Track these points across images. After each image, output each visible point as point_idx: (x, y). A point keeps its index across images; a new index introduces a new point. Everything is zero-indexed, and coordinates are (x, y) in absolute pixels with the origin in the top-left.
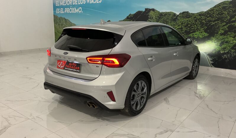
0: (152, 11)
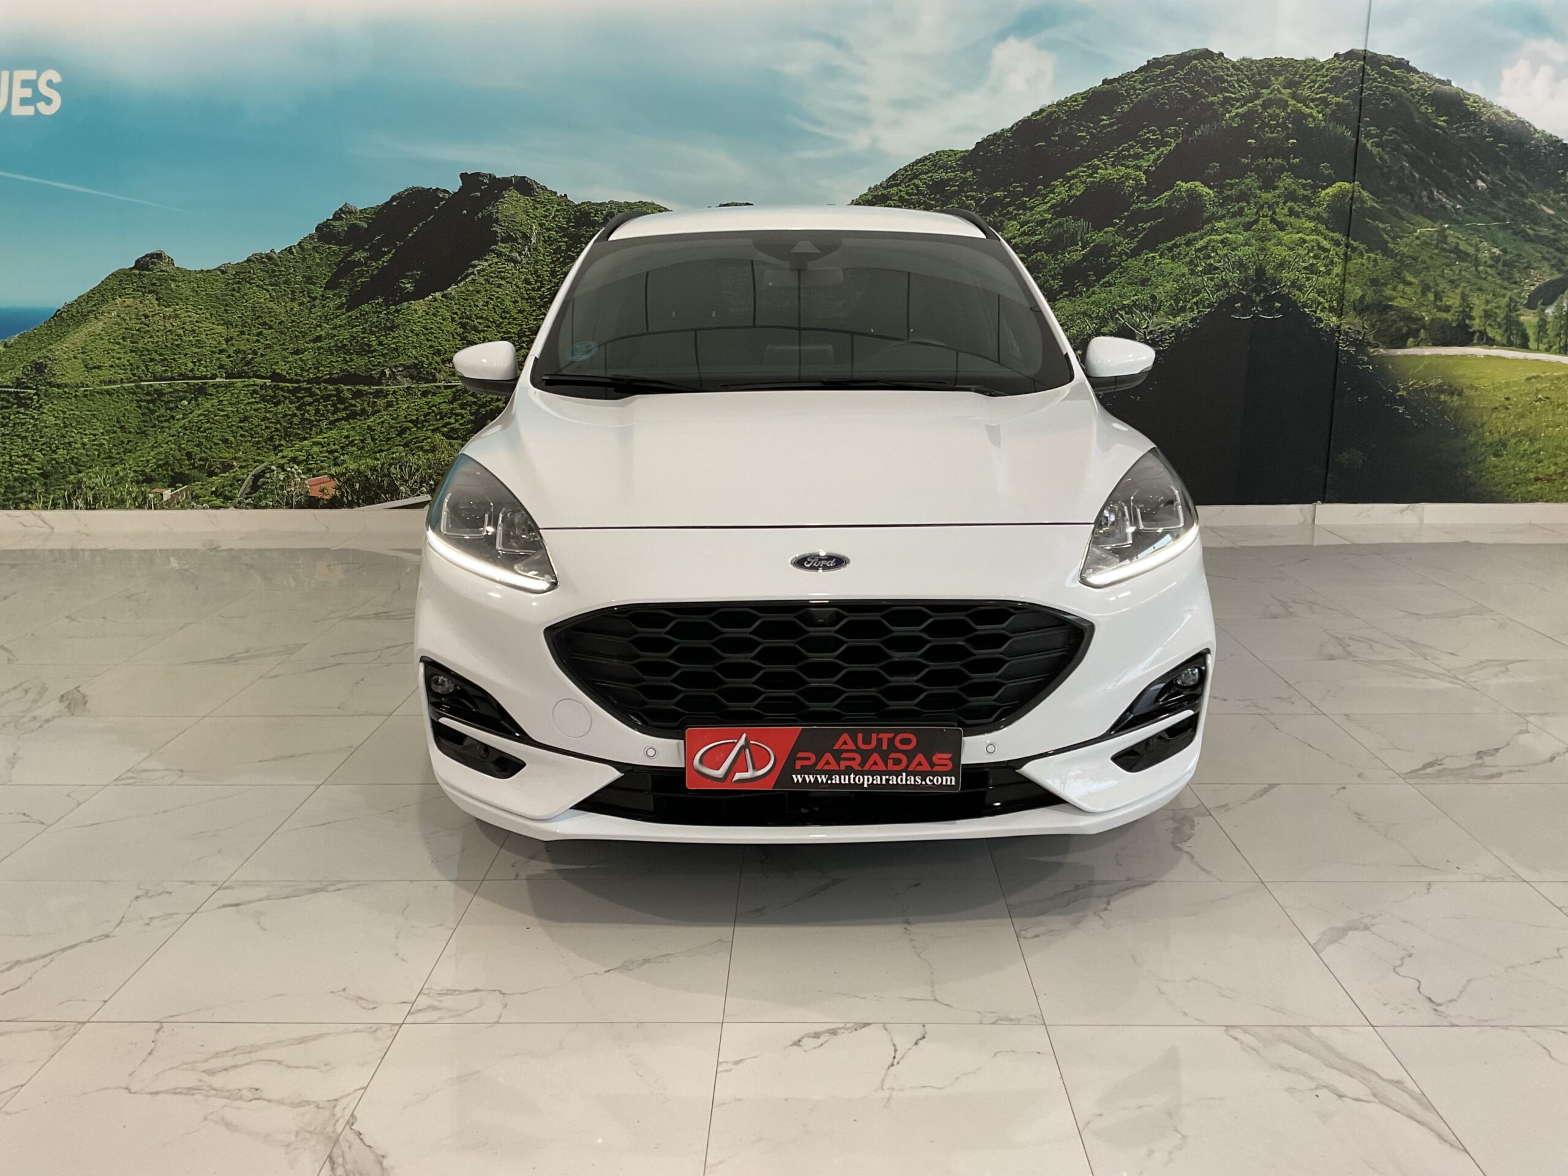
0: (511, 194)
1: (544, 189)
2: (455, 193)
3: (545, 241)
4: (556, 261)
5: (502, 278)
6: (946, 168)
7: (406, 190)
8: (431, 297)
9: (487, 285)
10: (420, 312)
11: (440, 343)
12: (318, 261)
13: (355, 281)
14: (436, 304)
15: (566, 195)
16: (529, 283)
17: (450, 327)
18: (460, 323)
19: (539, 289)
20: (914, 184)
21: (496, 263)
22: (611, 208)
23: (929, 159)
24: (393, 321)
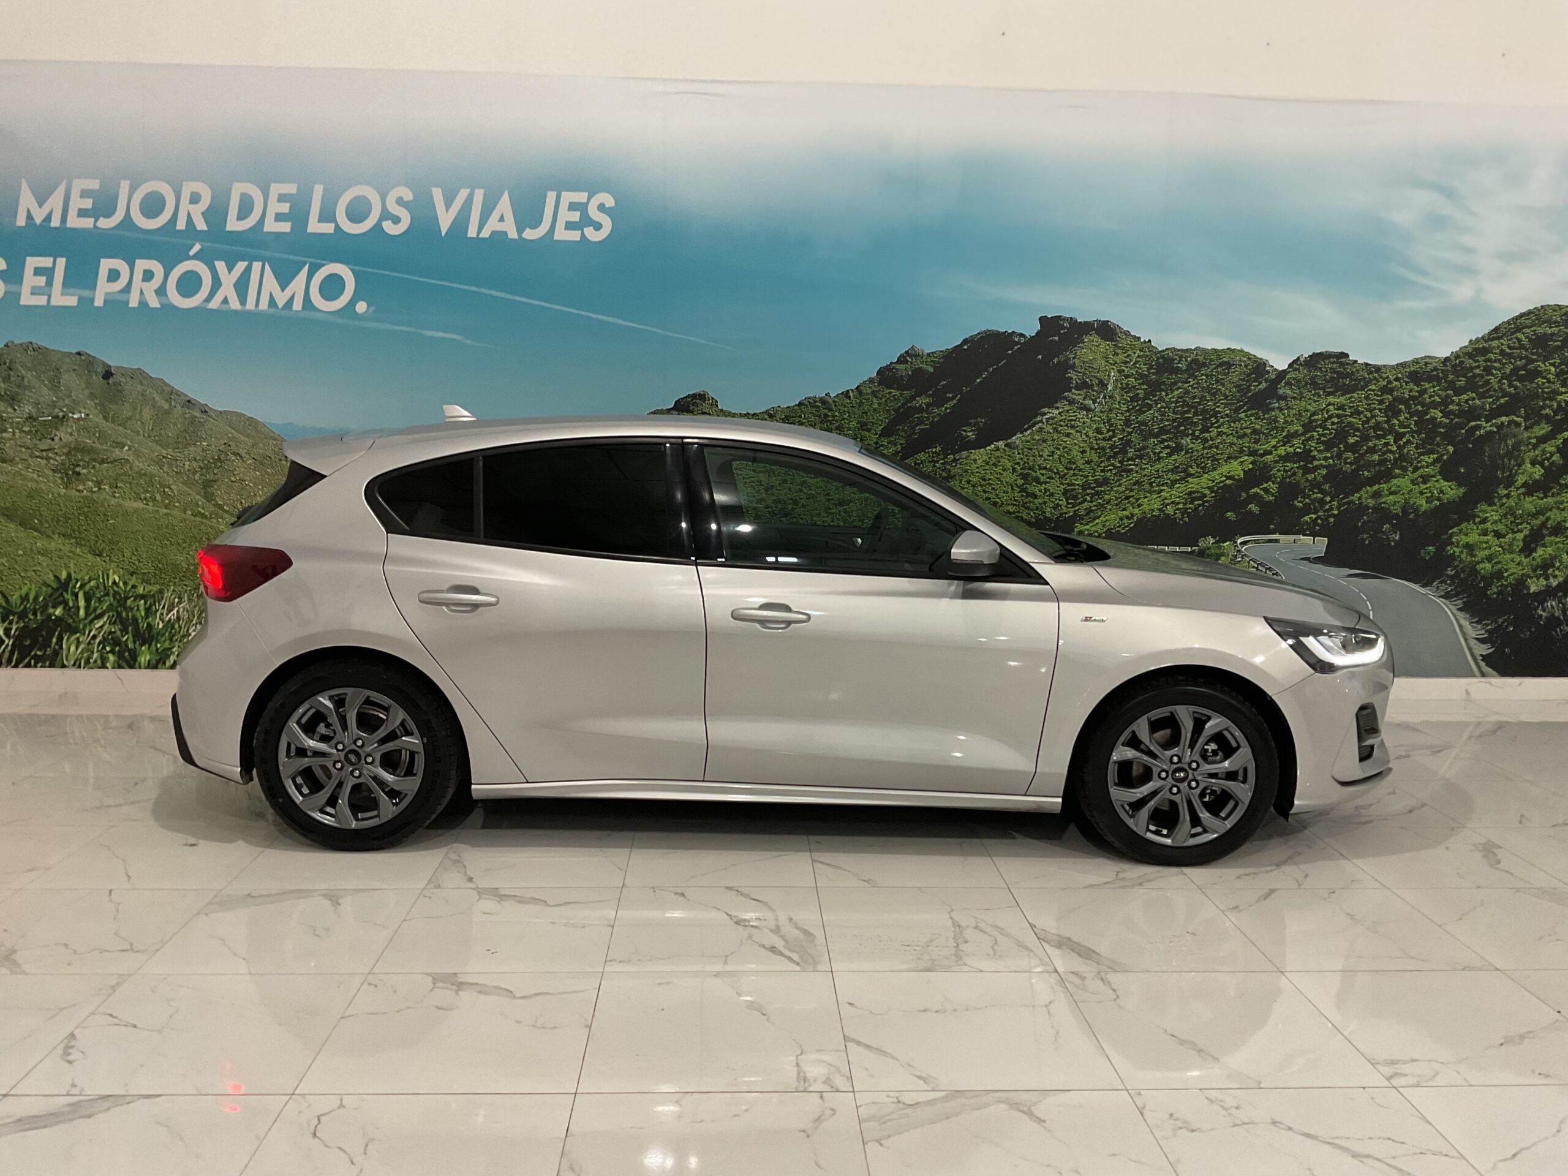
0: (1092, 339)
1: (1127, 334)
2: (1032, 337)
3: (1122, 389)
4: (1131, 409)
5: (1072, 427)
6: (1550, 323)
7: (979, 333)
8: (993, 446)
9: (1055, 436)
10: (979, 462)
11: (997, 495)
12: (876, 406)
13: (913, 428)
14: (998, 454)
15: (1150, 341)
16: (1101, 433)
17: (1009, 477)
18: (1021, 474)
19: (1110, 439)
20: (1517, 338)
21: (1068, 411)
22: (1197, 355)
23: (1533, 313)
24: (950, 471)
